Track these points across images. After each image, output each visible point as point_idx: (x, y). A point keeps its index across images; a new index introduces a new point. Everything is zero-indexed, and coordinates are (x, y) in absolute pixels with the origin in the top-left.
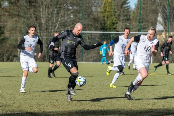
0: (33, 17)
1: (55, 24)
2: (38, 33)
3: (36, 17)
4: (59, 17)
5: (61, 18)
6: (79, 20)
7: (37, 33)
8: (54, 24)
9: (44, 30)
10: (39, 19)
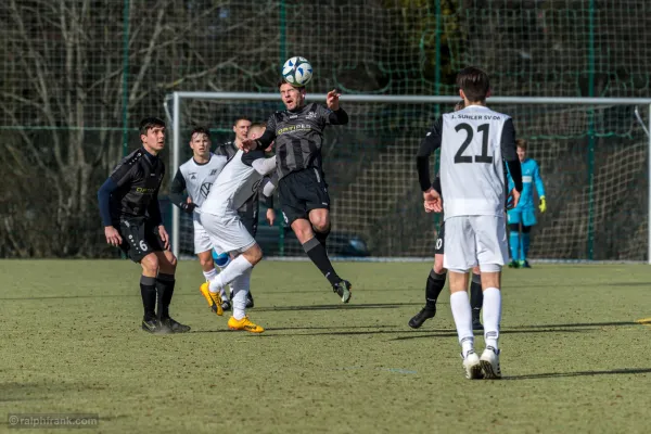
0: (17, 17)
1: (133, 56)
2: (41, 101)
3: (29, 17)
4: (155, 15)
5: (163, 22)
6: (263, 35)
7: (38, 105)
8: (130, 53)
9: (75, 85)
10: (49, 28)
